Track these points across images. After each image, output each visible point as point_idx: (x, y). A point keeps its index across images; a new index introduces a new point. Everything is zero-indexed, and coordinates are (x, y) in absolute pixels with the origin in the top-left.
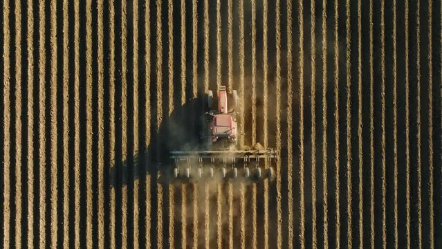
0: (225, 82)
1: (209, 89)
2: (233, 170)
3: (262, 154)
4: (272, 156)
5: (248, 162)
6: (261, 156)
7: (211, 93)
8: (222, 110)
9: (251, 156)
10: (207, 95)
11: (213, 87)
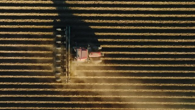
0: (106, 56)
1: (102, 48)
2: (60, 60)
3: (68, 75)
4: (67, 80)
5: (64, 67)
6: (67, 75)
7: (100, 48)
8: (90, 54)
9: (67, 69)
10: (100, 46)
11: (104, 49)
